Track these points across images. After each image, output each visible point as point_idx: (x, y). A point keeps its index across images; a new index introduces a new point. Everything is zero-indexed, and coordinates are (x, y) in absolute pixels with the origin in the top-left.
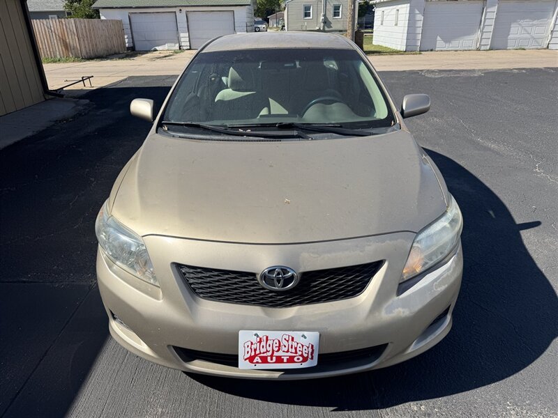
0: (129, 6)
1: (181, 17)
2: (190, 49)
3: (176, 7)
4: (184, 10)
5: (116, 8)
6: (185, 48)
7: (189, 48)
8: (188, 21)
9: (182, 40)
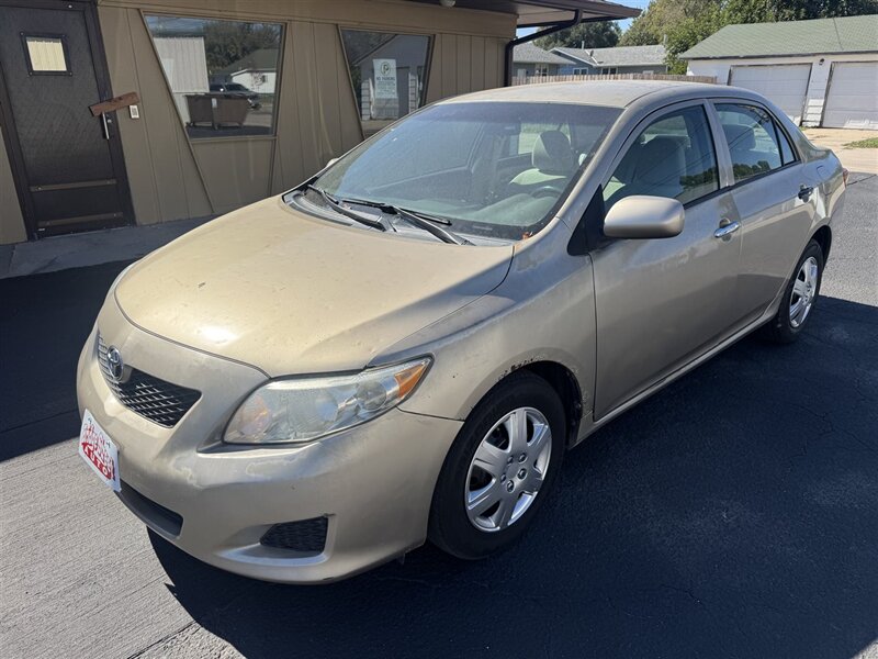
0: (735, 54)
1: (820, 73)
2: (820, 127)
3: (814, 55)
4: (829, 60)
5: (715, 58)
6: (809, 124)
7: (818, 124)
8: (830, 80)
9: (810, 110)
